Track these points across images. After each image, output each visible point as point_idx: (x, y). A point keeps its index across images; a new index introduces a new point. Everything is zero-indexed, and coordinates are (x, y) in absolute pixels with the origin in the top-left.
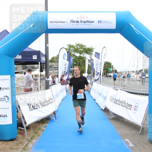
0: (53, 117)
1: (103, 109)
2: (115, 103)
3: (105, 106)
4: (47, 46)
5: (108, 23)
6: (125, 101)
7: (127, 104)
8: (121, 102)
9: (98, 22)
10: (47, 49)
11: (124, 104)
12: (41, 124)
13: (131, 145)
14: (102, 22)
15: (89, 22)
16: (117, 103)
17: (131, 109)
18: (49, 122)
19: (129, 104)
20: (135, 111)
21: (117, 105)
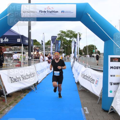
0: (33, 88)
1: (77, 82)
2: (84, 78)
3: (78, 80)
4: (30, 31)
5: (70, 13)
6: (90, 76)
7: (91, 79)
8: (88, 77)
9: (62, 12)
10: (30, 34)
11: (89, 79)
12: (22, 94)
13: (87, 112)
14: (65, 12)
15: (54, 12)
16: (85, 78)
17: (93, 83)
18: (29, 92)
19: (93, 79)
20: (96, 85)
21: (85, 79)
